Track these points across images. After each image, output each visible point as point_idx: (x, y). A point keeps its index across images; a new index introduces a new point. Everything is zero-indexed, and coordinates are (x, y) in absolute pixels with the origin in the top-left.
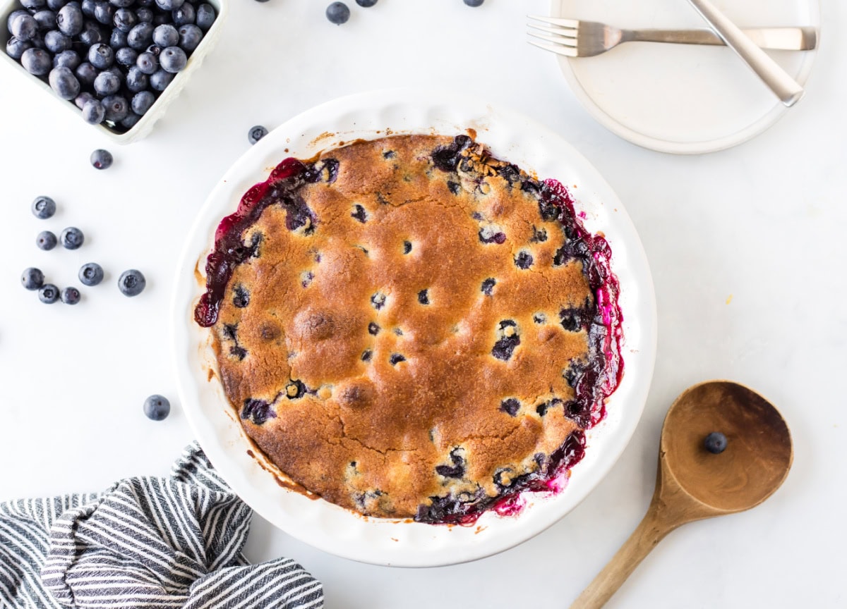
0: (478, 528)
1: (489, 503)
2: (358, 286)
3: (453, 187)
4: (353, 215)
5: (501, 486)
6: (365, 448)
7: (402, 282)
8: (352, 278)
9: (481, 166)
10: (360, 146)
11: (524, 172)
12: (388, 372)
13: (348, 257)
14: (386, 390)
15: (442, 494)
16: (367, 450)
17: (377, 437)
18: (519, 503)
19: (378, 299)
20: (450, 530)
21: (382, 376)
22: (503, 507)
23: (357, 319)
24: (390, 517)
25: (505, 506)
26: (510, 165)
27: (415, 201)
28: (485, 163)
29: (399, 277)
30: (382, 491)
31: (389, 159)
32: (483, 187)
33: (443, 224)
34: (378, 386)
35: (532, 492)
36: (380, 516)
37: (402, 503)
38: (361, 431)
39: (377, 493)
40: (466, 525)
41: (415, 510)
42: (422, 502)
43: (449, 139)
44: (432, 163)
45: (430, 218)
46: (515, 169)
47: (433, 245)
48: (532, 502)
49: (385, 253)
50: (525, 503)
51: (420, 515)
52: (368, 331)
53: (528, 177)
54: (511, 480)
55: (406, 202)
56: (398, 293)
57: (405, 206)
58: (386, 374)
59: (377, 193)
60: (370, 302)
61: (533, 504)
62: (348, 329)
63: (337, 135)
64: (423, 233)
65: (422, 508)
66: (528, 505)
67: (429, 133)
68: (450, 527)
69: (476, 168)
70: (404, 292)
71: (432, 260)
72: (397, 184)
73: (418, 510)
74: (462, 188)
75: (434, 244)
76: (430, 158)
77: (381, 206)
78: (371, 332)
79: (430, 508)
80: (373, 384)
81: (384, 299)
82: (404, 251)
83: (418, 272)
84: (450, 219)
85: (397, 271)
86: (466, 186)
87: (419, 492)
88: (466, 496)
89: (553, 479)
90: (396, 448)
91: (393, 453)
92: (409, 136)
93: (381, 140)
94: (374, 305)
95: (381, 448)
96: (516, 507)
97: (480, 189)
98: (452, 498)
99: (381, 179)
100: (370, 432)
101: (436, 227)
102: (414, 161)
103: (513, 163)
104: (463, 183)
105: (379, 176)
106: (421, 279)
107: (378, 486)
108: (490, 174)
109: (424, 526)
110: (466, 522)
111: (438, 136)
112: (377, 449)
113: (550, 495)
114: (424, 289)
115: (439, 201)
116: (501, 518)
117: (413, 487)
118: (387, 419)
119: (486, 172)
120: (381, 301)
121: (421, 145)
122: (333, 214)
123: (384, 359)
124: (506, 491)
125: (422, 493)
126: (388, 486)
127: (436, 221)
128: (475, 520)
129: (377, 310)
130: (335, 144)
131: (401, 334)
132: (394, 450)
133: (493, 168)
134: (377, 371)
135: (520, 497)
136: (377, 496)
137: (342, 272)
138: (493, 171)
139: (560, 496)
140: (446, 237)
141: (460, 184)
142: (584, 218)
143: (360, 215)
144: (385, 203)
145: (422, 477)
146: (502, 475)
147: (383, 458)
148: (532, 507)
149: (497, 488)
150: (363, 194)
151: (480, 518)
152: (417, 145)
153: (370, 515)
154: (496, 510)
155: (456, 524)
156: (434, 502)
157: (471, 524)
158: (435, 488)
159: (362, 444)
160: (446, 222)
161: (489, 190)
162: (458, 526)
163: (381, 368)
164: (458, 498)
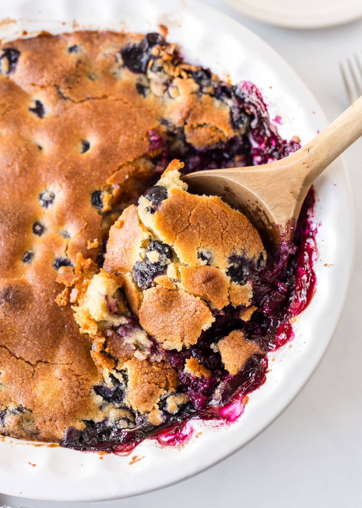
0: (134, 458)
1: (150, 432)
2: (26, 180)
3: (141, 89)
4: (32, 110)
5: (166, 413)
6: (13, 358)
7: (74, 179)
8: (20, 172)
9: (172, 67)
10: (45, 39)
11: (217, 77)
12: (49, 275)
13: (20, 149)
14: (44, 294)
15: (98, 419)
16: (15, 360)
17: (28, 345)
18: (186, 431)
19: (46, 196)
20: (101, 458)
21: (41, 279)
22: (166, 436)
23: (20, 213)
24: (32, 440)
25: (169, 435)
26: (202, 70)
27: (97, 98)
28: (176, 65)
29: (72, 173)
30: (26, 408)
31: (73, 54)
32: (171, 90)
33: (127, 124)
34: (36, 289)
35: (201, 420)
36: (20, 437)
37: (48, 423)
38: (10, 337)
39: (20, 409)
40: (120, 454)
41: (62, 434)
42: (71, 424)
43: (139, 35)
44: (121, 61)
45: (114, 117)
46: (207, 73)
47: (114, 143)
48: (200, 431)
49: (59, 149)
50: (192, 431)
51: (68, 438)
52: (32, 230)
53: (221, 82)
54: (178, 406)
55: (88, 99)
56: (69, 190)
57: (87, 103)
58: (47, 277)
59: (57, 87)
60: (37, 200)
61: (200, 433)
62: (9, 223)
63: (19, 22)
64: (104, 130)
65: (71, 432)
66: (194, 434)
67: (118, 29)
68: (102, 454)
69: (166, 68)
70: (76, 189)
71: (111, 159)
72: (79, 79)
73: (66, 434)
74: (151, 92)
75: (116, 143)
76: (119, 56)
77: (60, 102)
78: (35, 232)
79: (81, 433)
80: (30, 287)
81: (53, 197)
82: (81, 150)
83: (92, 170)
84: (135, 119)
85: (69, 168)
86: (156, 89)
87: (69, 413)
88: (126, 422)
89: (227, 406)
90: (49, 361)
91: (44, 365)
92: (96, 32)
93: (67, 35)
94: (42, 202)
95: (31, 359)
96: (181, 436)
97: (168, 93)
98: (109, 424)
99: (62, 71)
100: (20, 340)
101: (118, 126)
102: (100, 57)
103: (205, 68)
104: (153, 87)
105: (60, 68)
106: (96, 178)
107: (21, 401)
108: (180, 76)
109: (71, 452)
110: (121, 451)
111: (129, 33)
112: (27, 360)
113: (222, 424)
114: (98, 189)
115: (125, 100)
116: (162, 447)
117: (63, 406)
118: (41, 327)
119: (176, 74)
120: (50, 199)
121: (108, 42)
122: (8, 105)
123: (46, 262)
124: (172, 419)
125: (72, 414)
126: (34, 402)
127: (120, 120)
128: (132, 449)
129: (44, 208)
130: (17, 33)
131: (69, 237)
132: (46, 362)
133: (185, 70)
134: (37, 273)
135: (187, 425)
136: (18, 412)
137: (10, 164)
138: (184, 74)
139: (234, 426)
140: (129, 136)
141: (149, 88)
142: (279, 122)
143: (39, 110)
144: (65, 98)
145: (74, 395)
146: (168, 401)
147: (32, 370)
148: (200, 436)
149: (162, 416)
150: (43, 87)
151: (138, 447)
152: (104, 40)
153: (9, 435)
154: (158, 439)
155: (109, 452)
156: (88, 426)
157: (126, 453)
158: (90, 409)
159: (10, 353)
160: (131, 121)
161: (178, 94)
162: (112, 454)
163: (42, 271)
164: (116, 424)
